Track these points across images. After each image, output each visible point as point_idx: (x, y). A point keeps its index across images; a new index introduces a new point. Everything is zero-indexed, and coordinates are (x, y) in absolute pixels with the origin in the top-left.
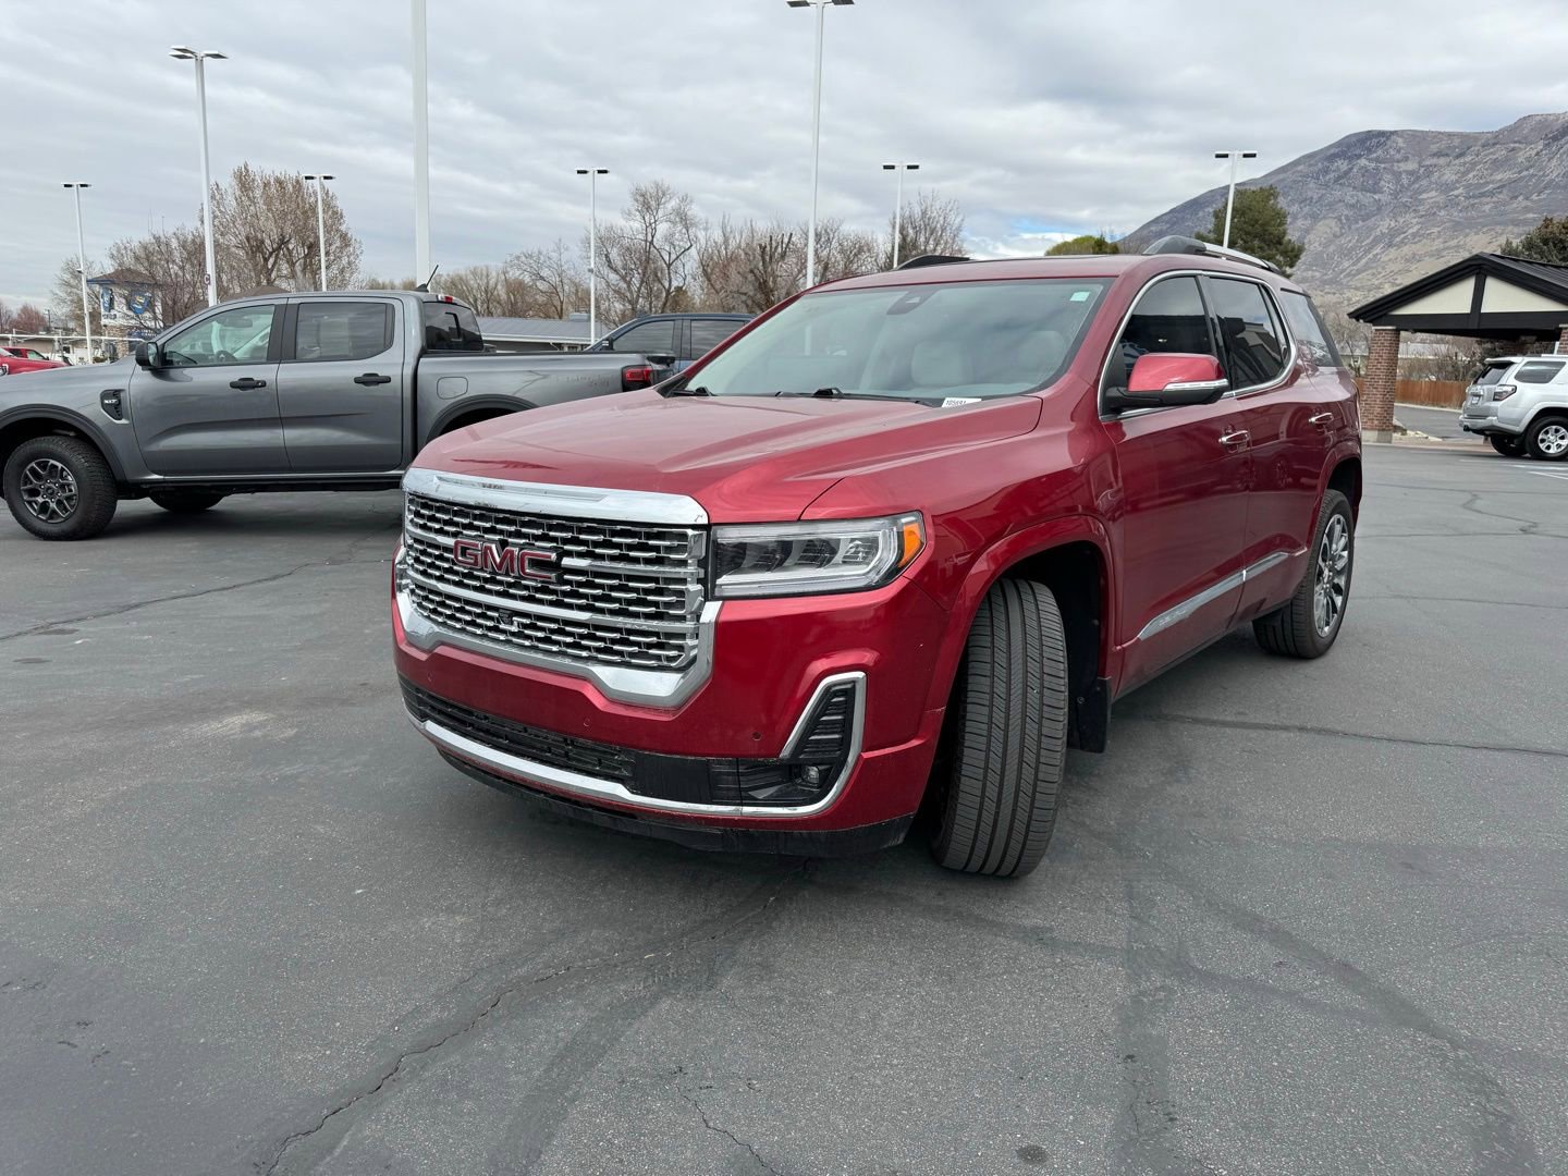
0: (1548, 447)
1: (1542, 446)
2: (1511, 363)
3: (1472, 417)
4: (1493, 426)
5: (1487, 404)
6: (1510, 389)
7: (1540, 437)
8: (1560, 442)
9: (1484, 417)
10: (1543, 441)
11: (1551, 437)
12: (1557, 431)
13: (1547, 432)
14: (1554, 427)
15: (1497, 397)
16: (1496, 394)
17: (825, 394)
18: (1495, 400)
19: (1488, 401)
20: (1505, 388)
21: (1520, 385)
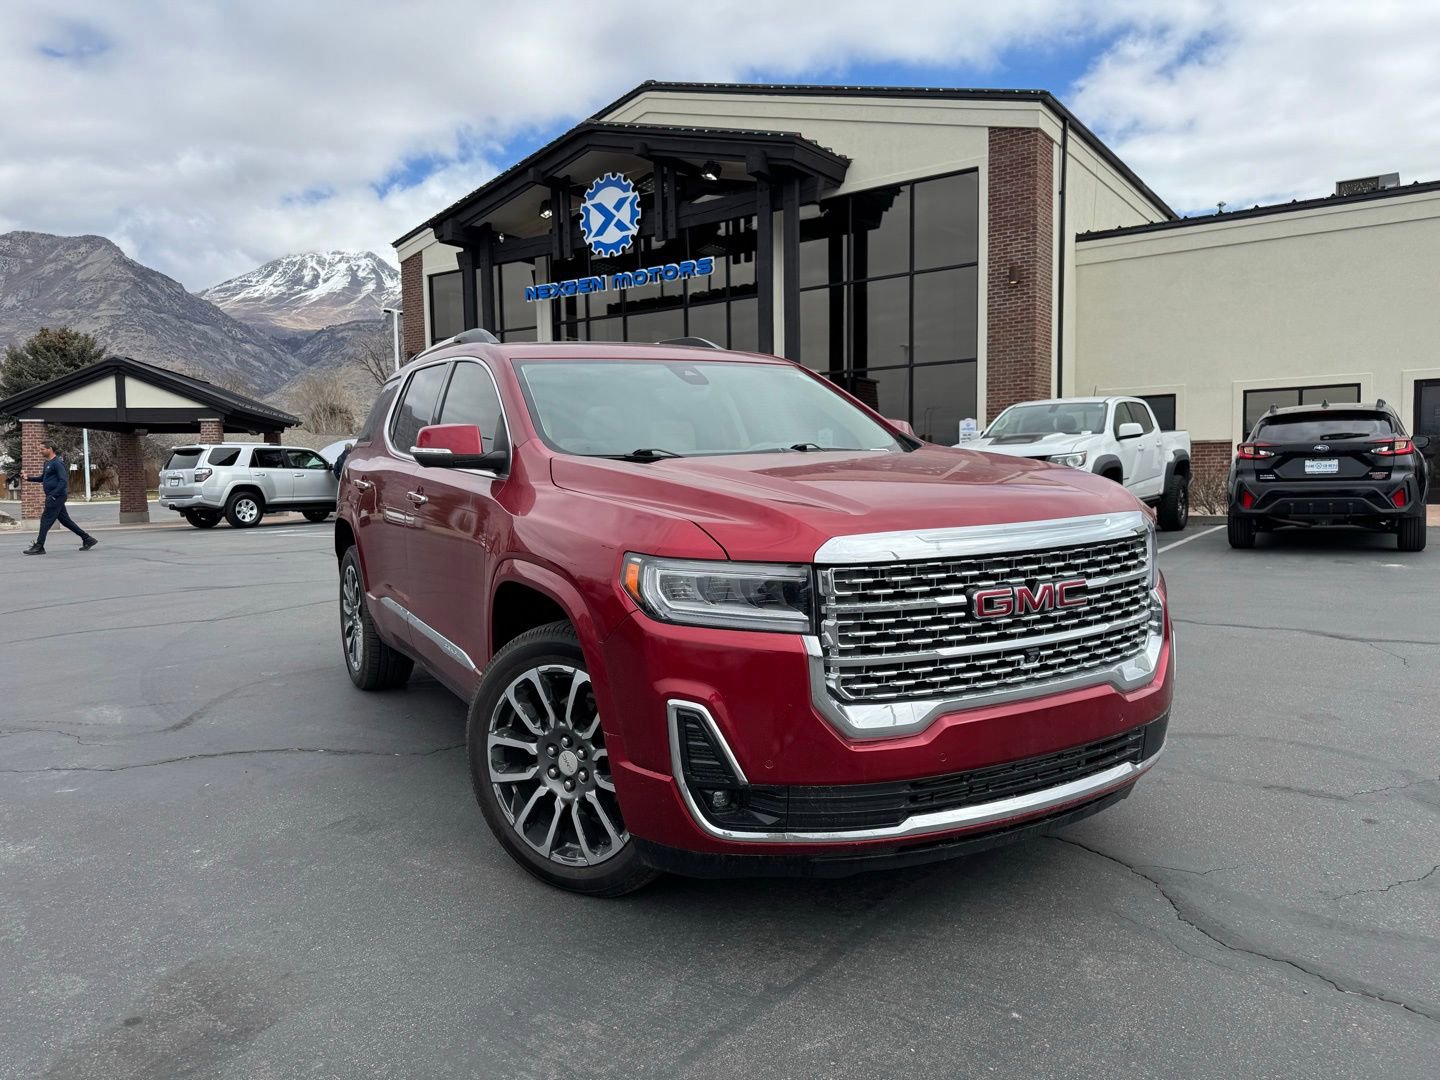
0: (244, 517)
1: (240, 516)
2: (201, 451)
3: (169, 497)
4: (200, 503)
5: (189, 485)
6: (207, 471)
7: (237, 509)
8: (251, 512)
9: (191, 496)
10: (239, 512)
11: (244, 509)
12: (247, 504)
13: (240, 505)
14: (245, 501)
15: (198, 479)
16: (196, 476)
17: (802, 449)
18: (196, 481)
19: (190, 482)
20: (204, 471)
21: (214, 468)
